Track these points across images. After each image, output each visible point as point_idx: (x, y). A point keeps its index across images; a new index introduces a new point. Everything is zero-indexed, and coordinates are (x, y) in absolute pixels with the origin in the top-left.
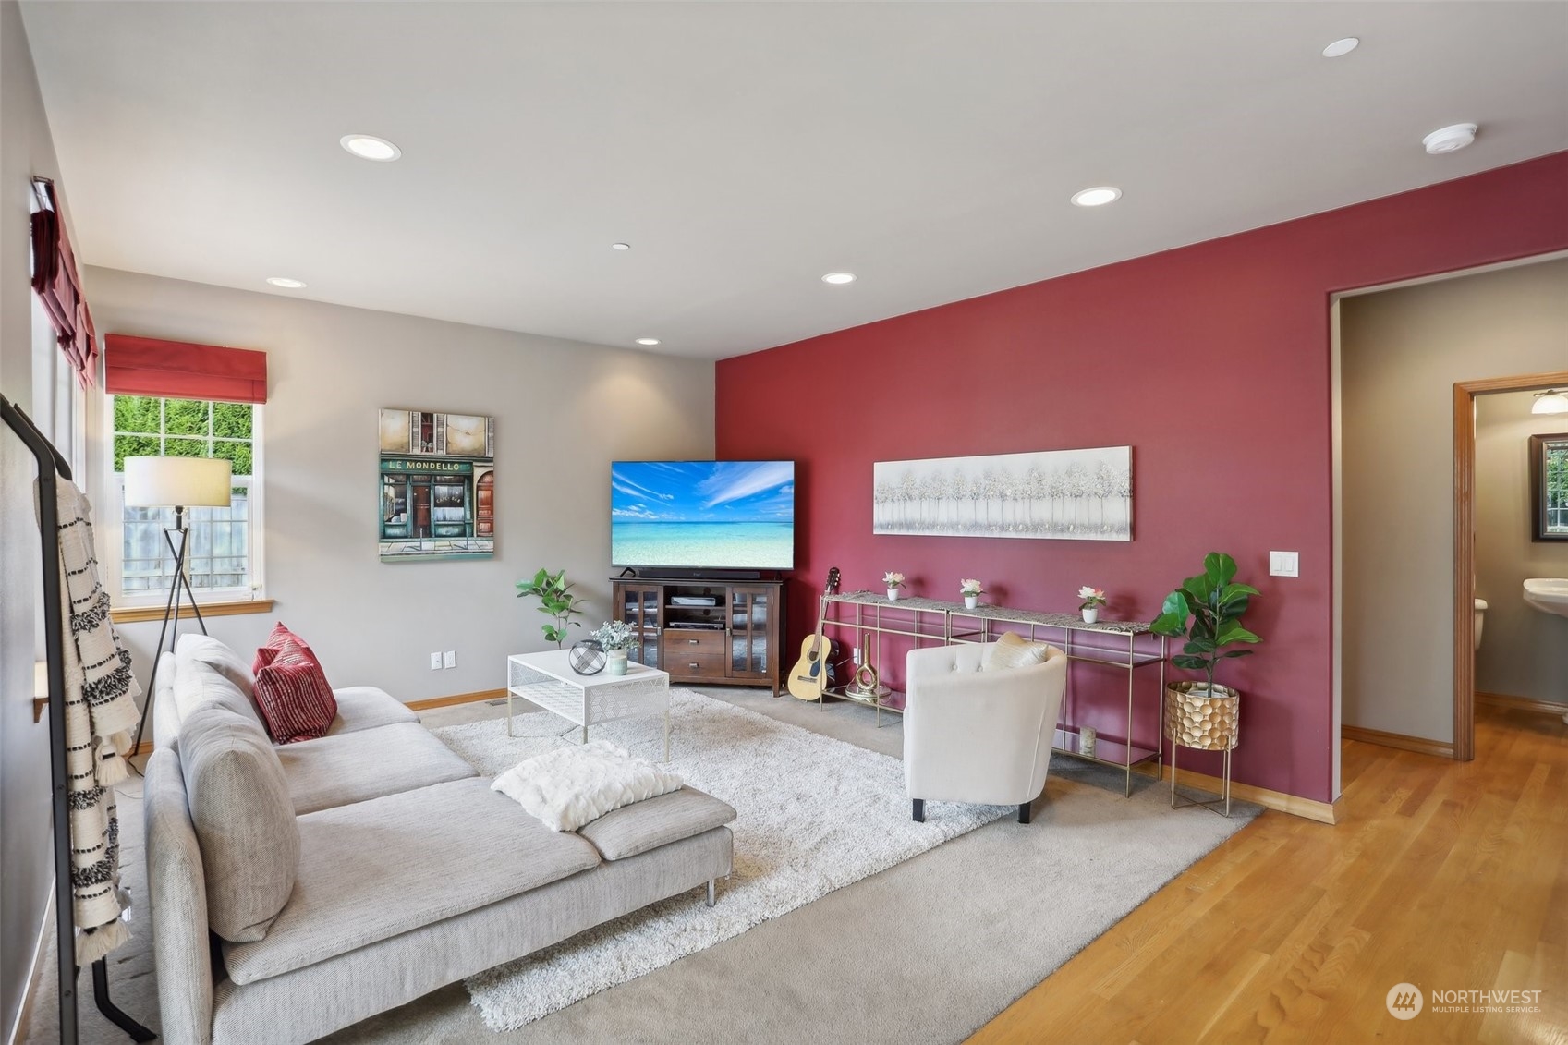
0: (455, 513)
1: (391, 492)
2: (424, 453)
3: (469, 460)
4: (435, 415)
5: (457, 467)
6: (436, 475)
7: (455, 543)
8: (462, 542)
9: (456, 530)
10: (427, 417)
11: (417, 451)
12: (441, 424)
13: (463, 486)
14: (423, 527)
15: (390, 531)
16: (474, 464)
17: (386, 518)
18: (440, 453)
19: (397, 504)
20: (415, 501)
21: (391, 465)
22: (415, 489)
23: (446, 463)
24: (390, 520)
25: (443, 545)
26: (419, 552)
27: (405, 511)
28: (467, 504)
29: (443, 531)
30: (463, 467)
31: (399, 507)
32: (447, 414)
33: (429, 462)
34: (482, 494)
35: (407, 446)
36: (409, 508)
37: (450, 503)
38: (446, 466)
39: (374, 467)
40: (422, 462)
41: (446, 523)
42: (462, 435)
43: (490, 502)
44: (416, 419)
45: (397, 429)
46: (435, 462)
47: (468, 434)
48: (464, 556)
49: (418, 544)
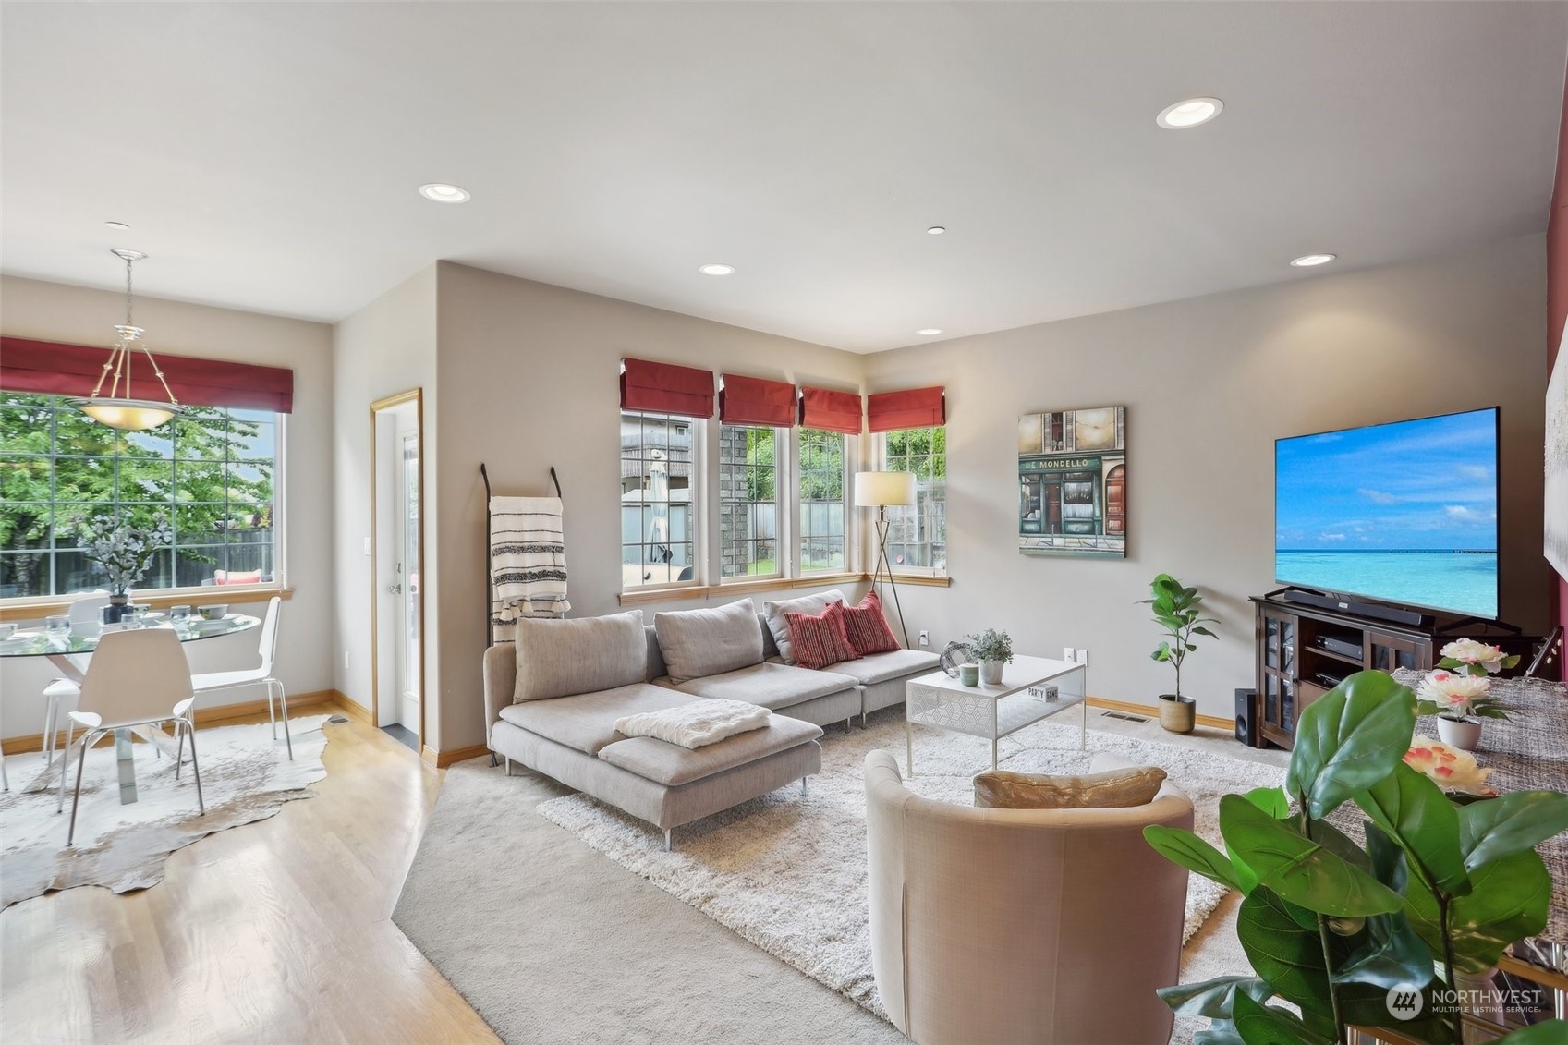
0: (1085, 510)
1: (1027, 490)
2: (1055, 452)
3: (1097, 455)
4: (1064, 414)
5: (1085, 463)
6: (1065, 473)
7: (1086, 541)
8: (1091, 540)
9: (1085, 527)
10: (1057, 417)
11: (1048, 451)
12: (1070, 421)
13: (1092, 481)
14: (1055, 524)
15: (1028, 527)
16: (1103, 458)
17: (1024, 515)
18: (1070, 450)
19: (1032, 501)
20: (1048, 498)
21: (1027, 466)
22: (1047, 486)
23: (1075, 460)
24: (1026, 516)
25: (1072, 542)
26: (1051, 546)
27: (1039, 508)
28: (1096, 501)
29: (1072, 527)
30: (1092, 463)
31: (1033, 505)
32: (1076, 410)
33: (1060, 460)
34: (1113, 490)
35: (1039, 447)
36: (1042, 505)
37: (1080, 500)
38: (1075, 463)
39: (1015, 468)
40: (1053, 461)
41: (1076, 520)
42: (1093, 428)
43: (1124, 498)
44: (1047, 420)
45: (1032, 432)
46: (1065, 460)
47: (1096, 427)
48: (1092, 555)
49: (1050, 539)
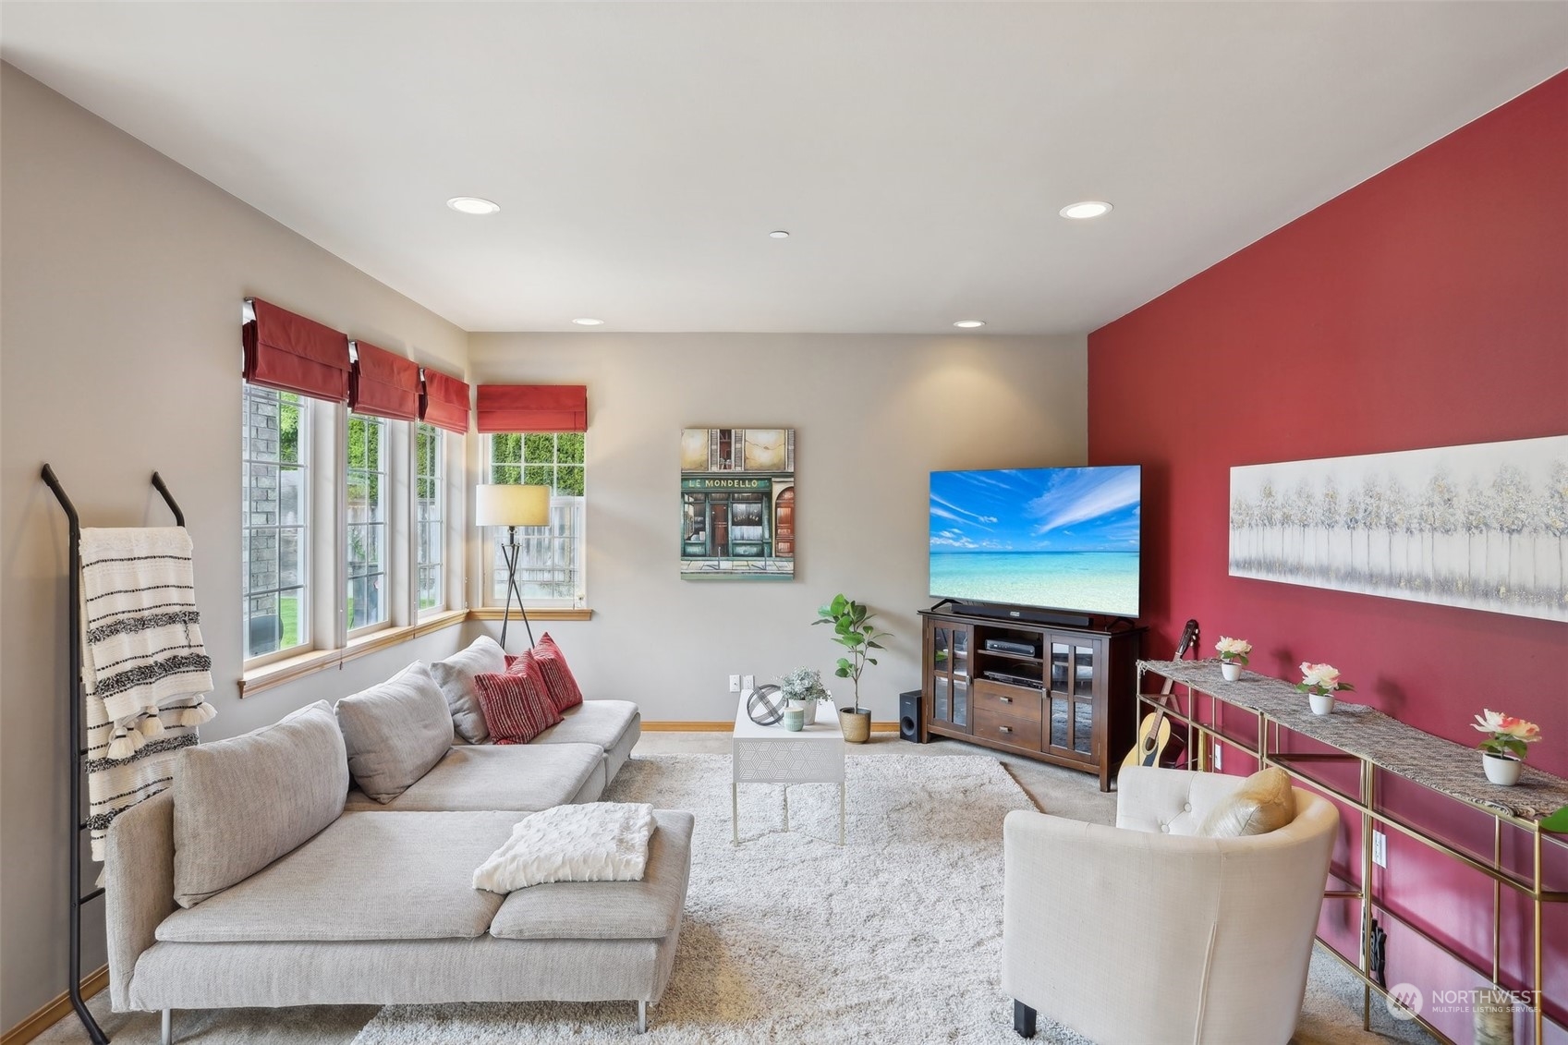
0: (754, 532)
1: (691, 510)
2: (722, 471)
3: (768, 477)
4: (733, 431)
5: (755, 484)
6: (734, 493)
7: (754, 563)
8: (760, 563)
9: (754, 550)
10: (726, 433)
11: (715, 469)
12: (739, 440)
13: (761, 503)
14: (721, 546)
15: (691, 550)
16: (773, 479)
17: (686, 537)
18: (738, 469)
19: (696, 522)
20: (713, 519)
21: (691, 484)
22: (713, 507)
23: (744, 480)
24: (689, 538)
25: (740, 565)
26: (717, 570)
27: (704, 529)
28: (766, 522)
29: (740, 550)
30: (762, 484)
31: (697, 526)
32: (745, 428)
33: (727, 480)
34: (782, 512)
35: (704, 464)
36: (707, 526)
37: (749, 521)
38: (744, 483)
39: (677, 486)
40: (720, 480)
41: (744, 542)
42: (762, 449)
43: (791, 521)
44: (714, 436)
45: (697, 448)
46: (733, 480)
47: (766, 448)
48: (762, 577)
49: (716, 563)
